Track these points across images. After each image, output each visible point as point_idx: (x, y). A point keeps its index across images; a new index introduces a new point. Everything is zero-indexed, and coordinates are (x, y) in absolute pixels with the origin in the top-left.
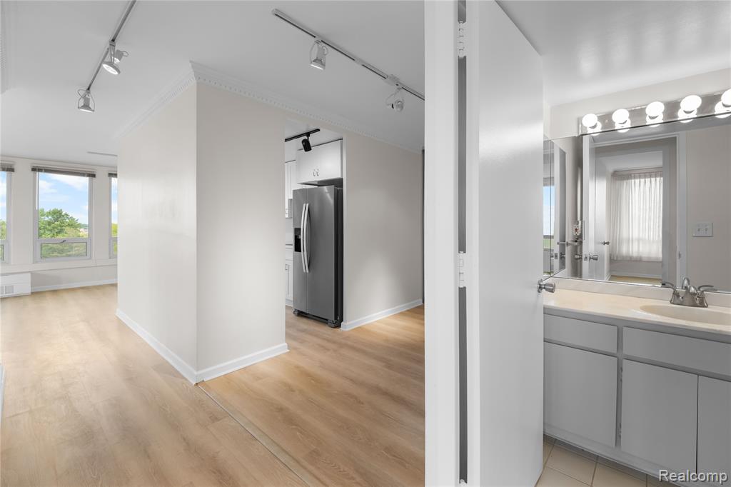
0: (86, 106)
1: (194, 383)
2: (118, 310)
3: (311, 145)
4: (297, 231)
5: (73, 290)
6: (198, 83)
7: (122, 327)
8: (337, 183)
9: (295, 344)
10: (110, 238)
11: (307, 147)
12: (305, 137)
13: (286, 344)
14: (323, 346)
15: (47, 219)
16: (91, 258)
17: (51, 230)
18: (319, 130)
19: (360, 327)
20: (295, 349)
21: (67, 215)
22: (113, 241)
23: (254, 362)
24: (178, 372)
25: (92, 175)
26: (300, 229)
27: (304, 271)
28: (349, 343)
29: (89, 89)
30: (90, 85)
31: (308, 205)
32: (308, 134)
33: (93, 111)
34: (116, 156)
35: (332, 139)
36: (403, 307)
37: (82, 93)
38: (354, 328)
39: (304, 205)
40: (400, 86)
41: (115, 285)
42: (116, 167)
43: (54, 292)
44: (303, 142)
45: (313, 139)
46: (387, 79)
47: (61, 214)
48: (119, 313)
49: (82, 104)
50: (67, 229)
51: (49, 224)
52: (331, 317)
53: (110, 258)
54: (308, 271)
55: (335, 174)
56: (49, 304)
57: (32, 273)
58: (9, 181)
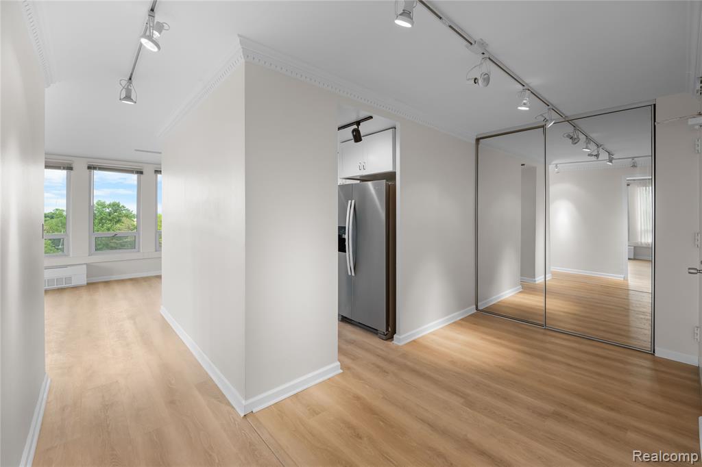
0: (128, 97)
1: (242, 415)
2: (162, 307)
3: (362, 135)
4: (342, 229)
5: (123, 281)
6: (246, 62)
7: (166, 327)
8: (390, 177)
9: (348, 361)
10: (156, 231)
11: (357, 137)
12: (355, 127)
13: (338, 363)
14: (378, 367)
15: (108, 210)
16: (139, 251)
17: (110, 220)
18: (371, 117)
19: (414, 341)
20: (349, 368)
21: (123, 207)
22: (158, 235)
23: (305, 387)
24: (223, 396)
25: (140, 173)
26: (345, 228)
27: (350, 274)
28: (409, 363)
29: (130, 79)
30: (132, 74)
31: (353, 201)
32: (358, 123)
33: (135, 102)
34: (160, 153)
35: (384, 128)
36: (458, 316)
37: (124, 83)
38: (408, 341)
39: (350, 201)
40: (486, 55)
41: (159, 277)
42: (160, 164)
43: (107, 283)
44: (353, 132)
45: (363, 128)
46: (475, 46)
47: (118, 206)
48: (163, 311)
49: (123, 95)
50: (124, 219)
51: (110, 214)
52: (382, 328)
53: (156, 251)
54: (353, 274)
55: (387, 167)
56: (101, 295)
57: (87, 265)
58: (69, 179)
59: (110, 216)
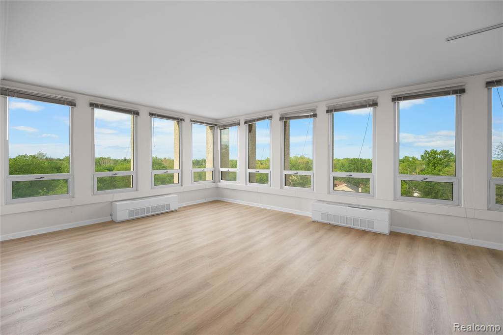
15: (439, 157)
16: (459, 205)
17: (441, 164)
47: (448, 153)
57: (391, 210)
58: (375, 113)
59: (441, 161)
